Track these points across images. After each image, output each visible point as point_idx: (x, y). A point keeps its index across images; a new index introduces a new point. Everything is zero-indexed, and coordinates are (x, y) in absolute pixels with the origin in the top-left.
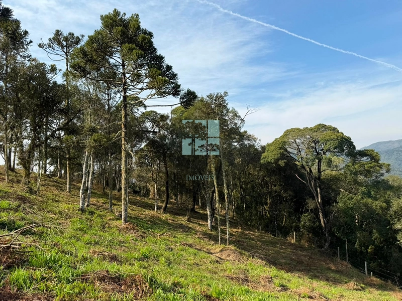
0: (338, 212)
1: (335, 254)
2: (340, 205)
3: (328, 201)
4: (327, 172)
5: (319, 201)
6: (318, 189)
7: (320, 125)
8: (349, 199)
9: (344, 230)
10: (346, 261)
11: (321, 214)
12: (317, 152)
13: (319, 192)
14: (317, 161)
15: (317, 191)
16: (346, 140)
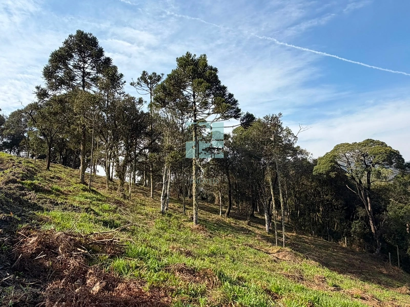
0: (388, 220)
1: (386, 259)
2: (390, 213)
3: (378, 210)
4: (376, 183)
5: (369, 209)
6: (368, 199)
7: (368, 140)
8: (399, 208)
9: (395, 237)
10: (397, 266)
11: (371, 222)
12: (366, 164)
13: (369, 201)
14: (366, 173)
16: (395, 153)
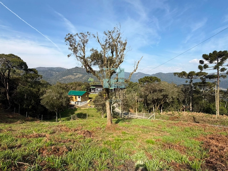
0: (17, 93)
1: (13, 111)
2: (18, 90)
3: (12, 88)
4: (13, 76)
5: (7, 88)
6: (7, 83)
7: (11, 54)
8: (22, 88)
9: (19, 100)
10: (18, 113)
11: (7, 95)
12: (8, 66)
13: (8, 84)
14: (8, 71)
15: (6, 84)
16: (24, 63)
